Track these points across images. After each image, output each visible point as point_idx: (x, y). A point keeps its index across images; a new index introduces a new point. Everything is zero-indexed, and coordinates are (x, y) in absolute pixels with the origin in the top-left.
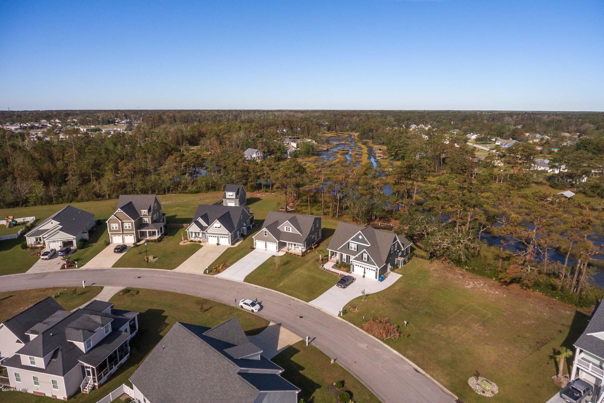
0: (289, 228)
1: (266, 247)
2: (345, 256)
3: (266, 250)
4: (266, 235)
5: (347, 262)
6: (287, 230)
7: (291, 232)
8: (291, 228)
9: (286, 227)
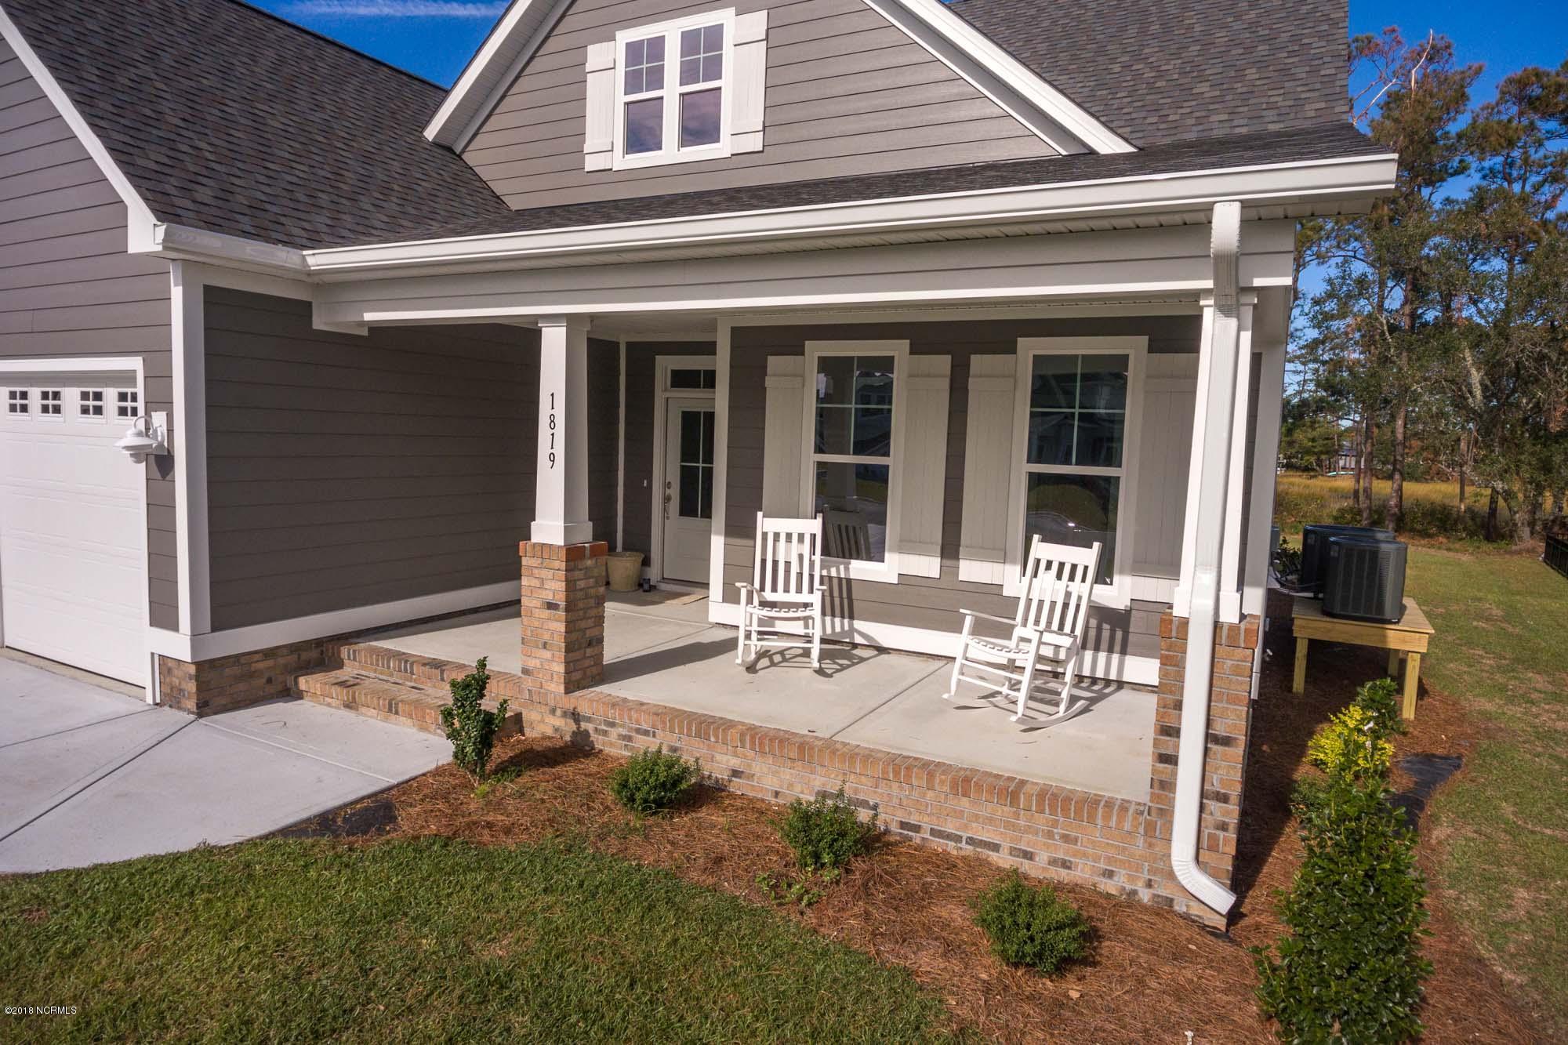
0: (704, 55)
6: (643, 126)
7: (755, 143)
8: (757, 23)
9: (634, 51)
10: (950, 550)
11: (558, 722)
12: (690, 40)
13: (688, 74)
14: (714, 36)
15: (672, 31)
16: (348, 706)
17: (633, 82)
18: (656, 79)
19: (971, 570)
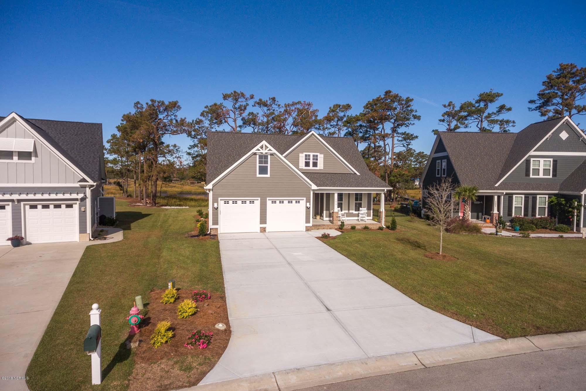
0: (316, 158)
1: (263, 219)
2: (518, 202)
3: (263, 230)
4: (263, 170)
5: (526, 214)
6: (307, 164)
7: (322, 168)
8: (322, 156)
9: (306, 155)
10: (349, 210)
11: (337, 227)
12: (314, 156)
13: (313, 159)
14: (317, 156)
15: (311, 154)
16: (317, 229)
17: (306, 159)
18: (309, 159)
19: (351, 211)
